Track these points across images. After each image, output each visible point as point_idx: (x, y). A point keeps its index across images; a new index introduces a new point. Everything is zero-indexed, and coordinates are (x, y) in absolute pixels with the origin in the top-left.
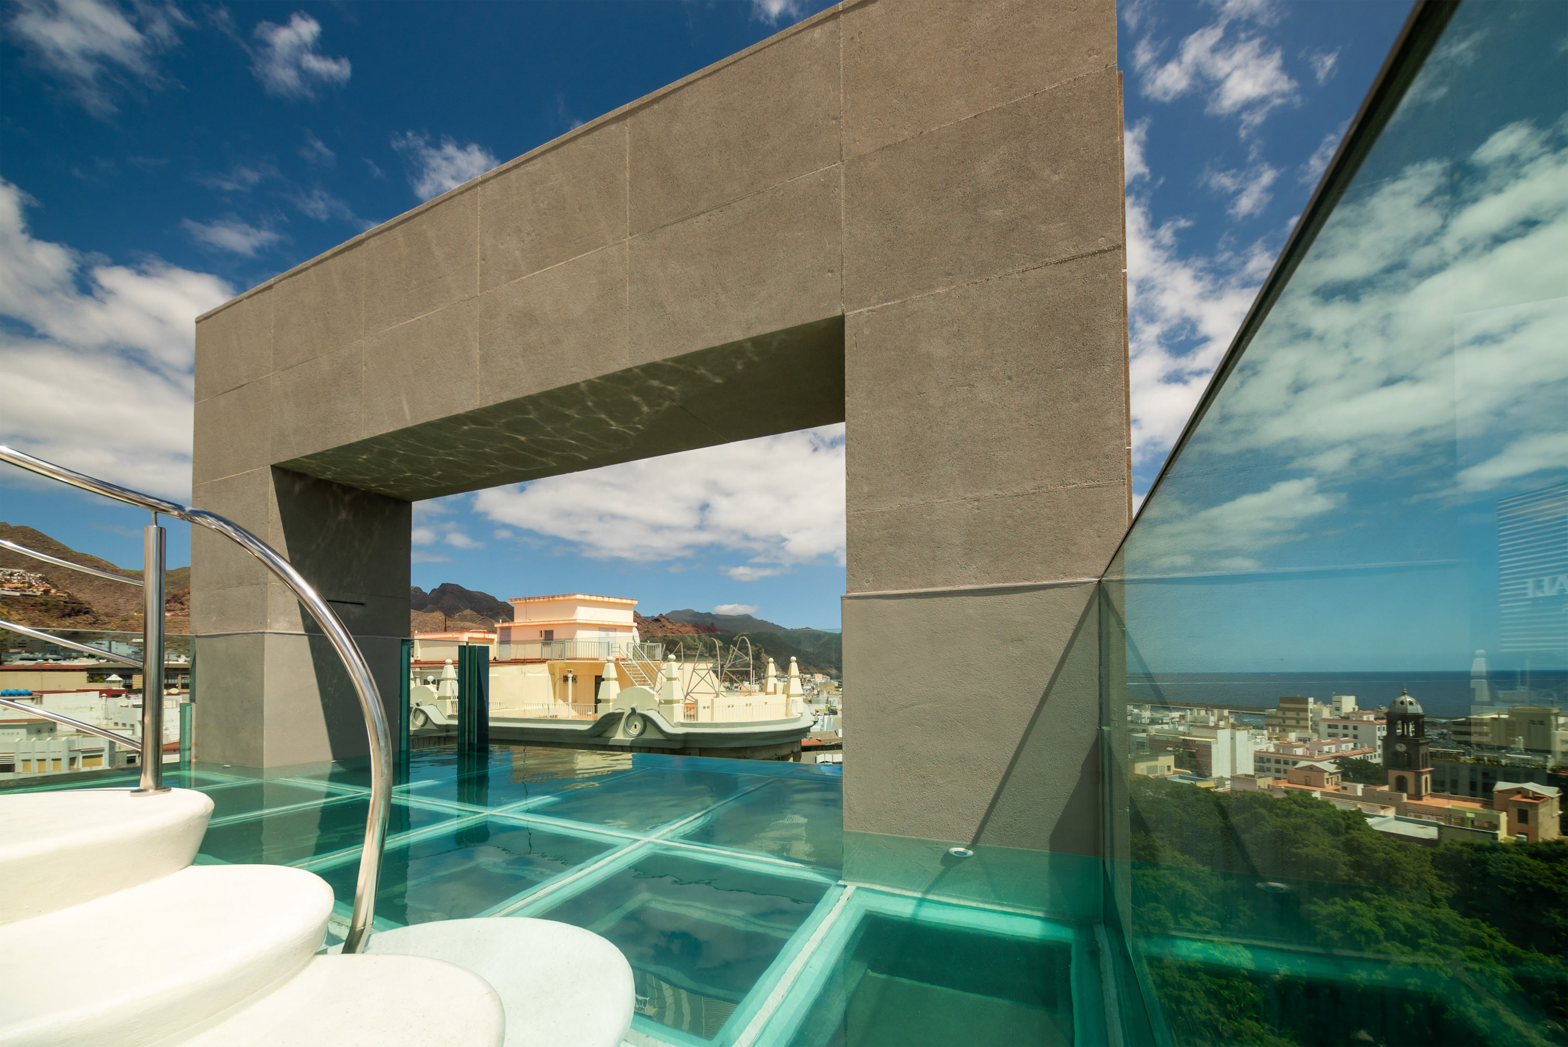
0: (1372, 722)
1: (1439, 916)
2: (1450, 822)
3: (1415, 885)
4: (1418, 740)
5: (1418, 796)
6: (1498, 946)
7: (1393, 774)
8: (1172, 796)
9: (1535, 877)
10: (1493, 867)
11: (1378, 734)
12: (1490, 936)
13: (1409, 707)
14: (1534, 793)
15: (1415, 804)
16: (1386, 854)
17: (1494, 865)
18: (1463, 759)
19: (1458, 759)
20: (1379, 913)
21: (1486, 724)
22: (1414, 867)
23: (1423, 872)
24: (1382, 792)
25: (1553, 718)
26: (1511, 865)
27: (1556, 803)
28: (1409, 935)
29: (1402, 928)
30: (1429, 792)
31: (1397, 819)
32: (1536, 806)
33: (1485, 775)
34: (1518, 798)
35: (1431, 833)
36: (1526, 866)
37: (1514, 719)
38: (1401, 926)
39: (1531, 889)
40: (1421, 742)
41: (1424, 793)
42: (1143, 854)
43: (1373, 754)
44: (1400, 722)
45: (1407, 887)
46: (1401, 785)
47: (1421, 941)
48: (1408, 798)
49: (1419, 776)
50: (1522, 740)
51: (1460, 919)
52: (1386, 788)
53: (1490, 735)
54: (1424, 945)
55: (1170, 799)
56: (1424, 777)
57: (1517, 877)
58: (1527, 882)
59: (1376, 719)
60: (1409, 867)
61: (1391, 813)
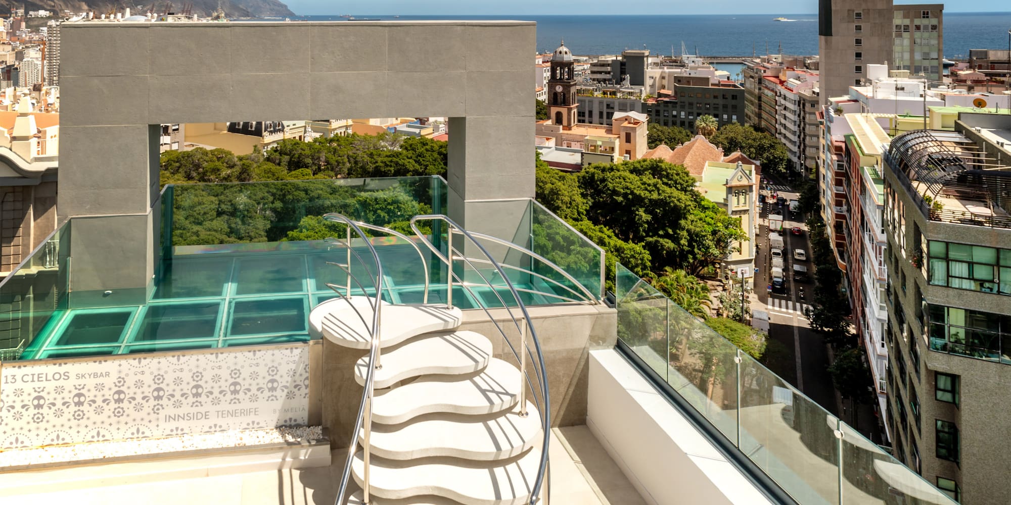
0: (541, 65)
1: (582, 227)
2: (588, 150)
3: (569, 205)
4: (570, 82)
5: (569, 127)
6: (612, 243)
7: (554, 110)
8: (406, 149)
9: (632, 187)
10: (611, 183)
11: (545, 75)
12: (609, 236)
13: (565, 56)
14: (634, 119)
15: (567, 134)
16: (553, 184)
17: (611, 181)
18: (596, 94)
19: (593, 94)
20: (548, 231)
21: (609, 65)
22: (568, 192)
23: (573, 195)
24: (547, 126)
25: (645, 59)
26: (620, 180)
27: (645, 125)
28: (565, 244)
29: (561, 240)
30: (576, 123)
31: (557, 149)
32: (634, 129)
33: (608, 106)
34: (626, 124)
35: (576, 159)
36: (628, 180)
37: (625, 60)
38: (560, 238)
39: (630, 197)
40: (572, 83)
41: (572, 124)
42: (392, 208)
43: (541, 92)
44: (559, 68)
45: (564, 207)
46: (559, 120)
47: (572, 247)
48: (563, 129)
49: (570, 110)
50: (629, 78)
51: (593, 227)
52: (549, 122)
53: (612, 73)
54: (574, 250)
55: (405, 152)
56: (573, 112)
57: (623, 189)
58: (629, 192)
59: (543, 62)
60: (566, 193)
61: (552, 143)
